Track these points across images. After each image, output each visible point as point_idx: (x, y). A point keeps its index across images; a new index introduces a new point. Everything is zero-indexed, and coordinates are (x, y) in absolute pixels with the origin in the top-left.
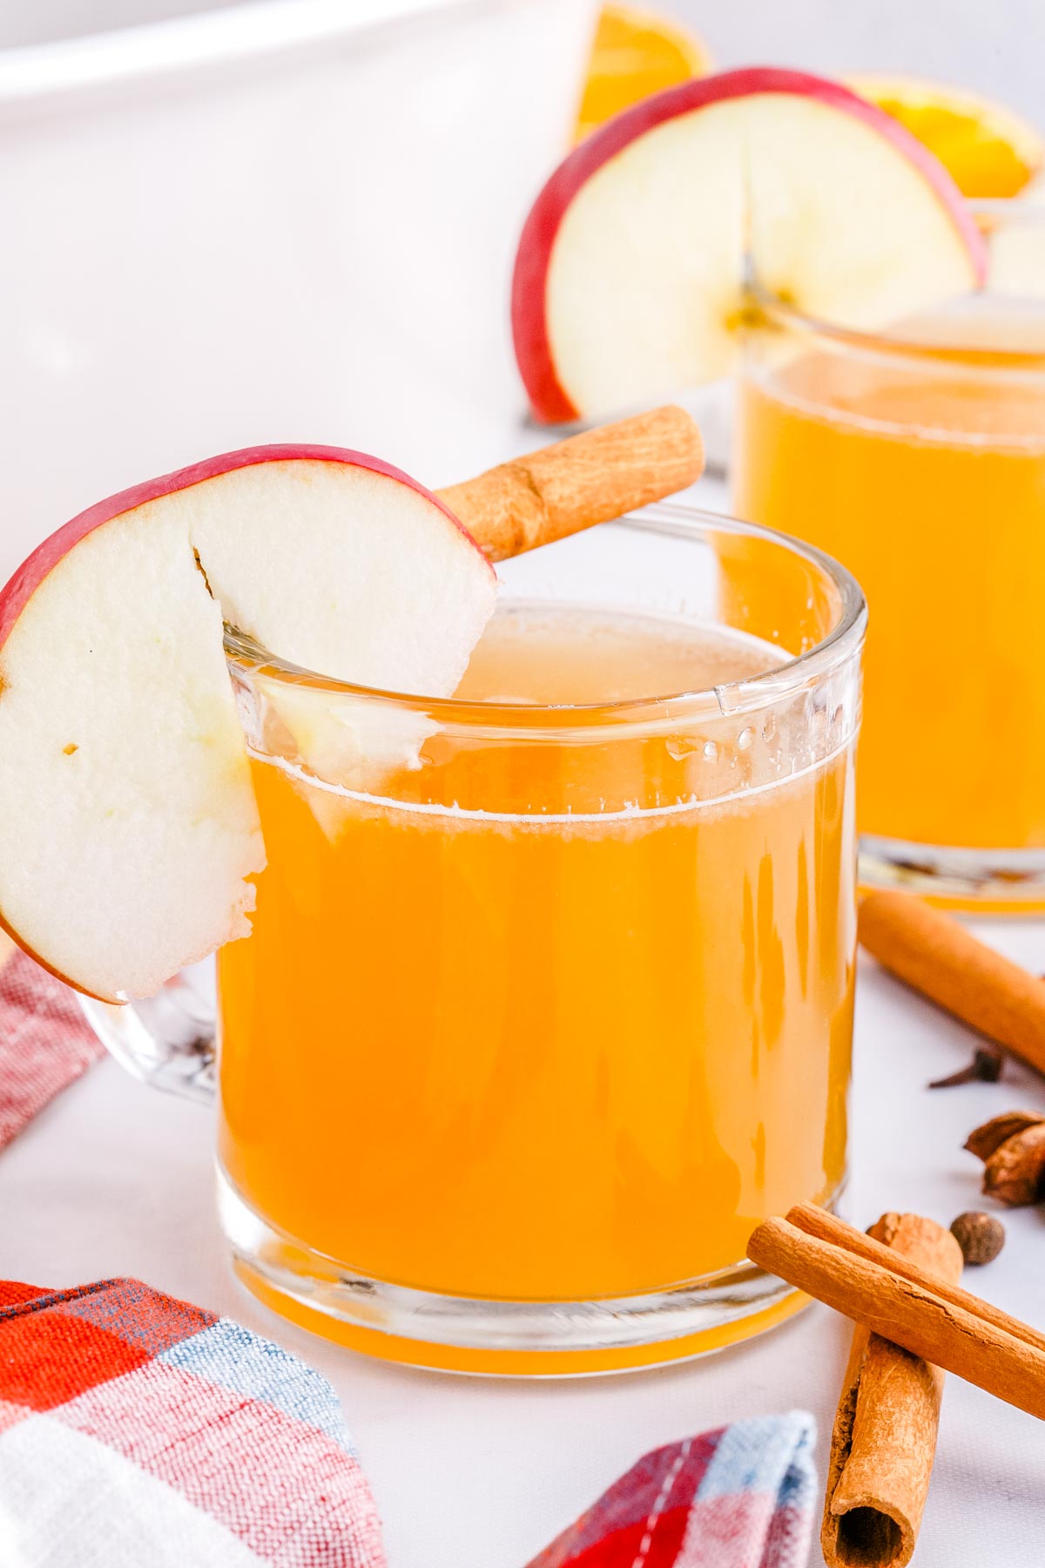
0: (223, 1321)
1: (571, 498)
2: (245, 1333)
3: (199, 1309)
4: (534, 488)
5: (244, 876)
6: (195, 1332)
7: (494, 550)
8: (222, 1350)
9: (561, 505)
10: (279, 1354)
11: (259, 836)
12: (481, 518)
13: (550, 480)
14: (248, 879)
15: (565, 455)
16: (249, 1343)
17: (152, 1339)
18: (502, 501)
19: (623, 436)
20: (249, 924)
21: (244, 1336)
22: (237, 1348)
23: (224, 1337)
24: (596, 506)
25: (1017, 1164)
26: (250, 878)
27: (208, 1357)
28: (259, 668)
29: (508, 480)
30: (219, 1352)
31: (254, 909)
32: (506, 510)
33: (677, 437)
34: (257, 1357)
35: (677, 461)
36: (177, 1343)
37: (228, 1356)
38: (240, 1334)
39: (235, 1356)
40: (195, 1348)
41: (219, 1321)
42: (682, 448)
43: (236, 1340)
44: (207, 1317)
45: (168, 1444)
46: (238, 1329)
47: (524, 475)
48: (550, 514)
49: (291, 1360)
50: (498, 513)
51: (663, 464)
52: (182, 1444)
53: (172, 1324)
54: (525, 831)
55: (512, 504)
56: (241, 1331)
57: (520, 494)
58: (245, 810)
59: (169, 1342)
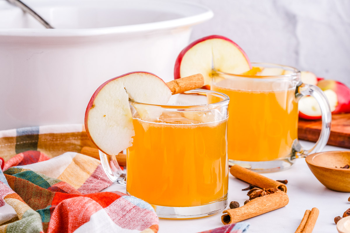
4: (177, 84)
9: (182, 86)
11: (134, 131)
13: (180, 83)
14: (132, 137)
15: (182, 79)
20: (132, 144)
25: (255, 195)
26: (133, 137)
29: (174, 82)
31: (133, 142)
42: (201, 79)
45: (120, 219)
47: (176, 82)
48: (180, 87)
50: (172, 87)
51: (198, 82)
52: (122, 218)
54: (176, 127)
55: (174, 86)
58: (131, 126)
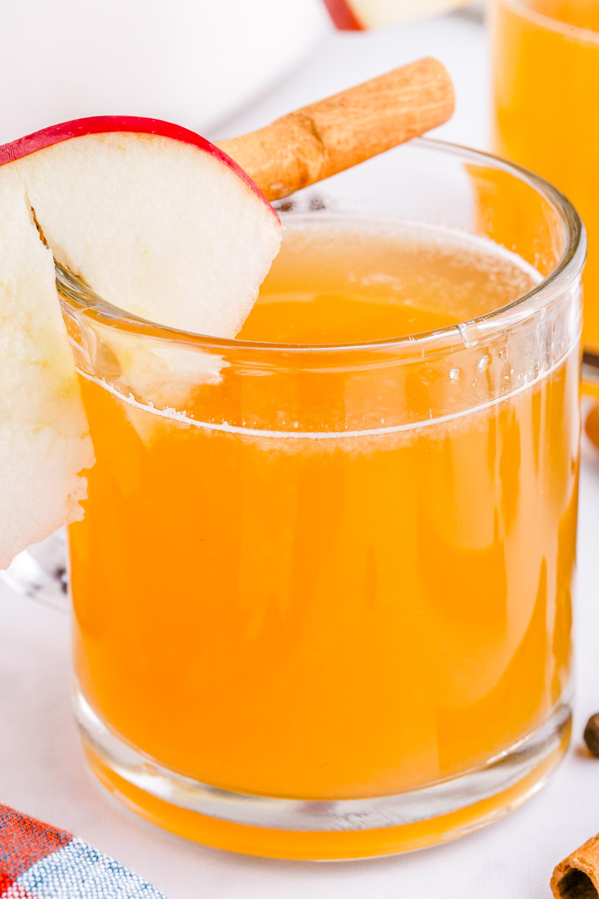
0: (75, 841)
1: (347, 141)
2: (94, 851)
3: (55, 830)
4: (316, 134)
5: (77, 472)
6: (52, 852)
7: (284, 187)
8: (73, 868)
9: (339, 148)
10: (121, 870)
11: (88, 440)
12: (272, 162)
13: (329, 127)
14: (80, 474)
15: (342, 105)
16: (97, 861)
17: (15, 861)
18: (290, 147)
19: (389, 87)
20: (82, 511)
21: (93, 854)
22: (86, 865)
23: (76, 855)
24: (367, 146)
26: (82, 473)
27: (61, 876)
28: (84, 310)
29: (295, 128)
30: (70, 869)
31: (86, 497)
32: (293, 153)
33: (434, 85)
34: (102, 873)
35: (433, 106)
36: (35, 862)
37: (78, 873)
38: (89, 853)
39: (84, 874)
40: (50, 866)
41: (72, 841)
42: (438, 95)
43: (86, 858)
44: (62, 837)
46: (87, 848)
47: (308, 123)
48: (330, 155)
49: (131, 875)
50: (287, 157)
51: (422, 108)
53: (32, 845)
55: (299, 150)
56: (90, 850)
57: (305, 140)
59: (28, 862)
